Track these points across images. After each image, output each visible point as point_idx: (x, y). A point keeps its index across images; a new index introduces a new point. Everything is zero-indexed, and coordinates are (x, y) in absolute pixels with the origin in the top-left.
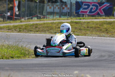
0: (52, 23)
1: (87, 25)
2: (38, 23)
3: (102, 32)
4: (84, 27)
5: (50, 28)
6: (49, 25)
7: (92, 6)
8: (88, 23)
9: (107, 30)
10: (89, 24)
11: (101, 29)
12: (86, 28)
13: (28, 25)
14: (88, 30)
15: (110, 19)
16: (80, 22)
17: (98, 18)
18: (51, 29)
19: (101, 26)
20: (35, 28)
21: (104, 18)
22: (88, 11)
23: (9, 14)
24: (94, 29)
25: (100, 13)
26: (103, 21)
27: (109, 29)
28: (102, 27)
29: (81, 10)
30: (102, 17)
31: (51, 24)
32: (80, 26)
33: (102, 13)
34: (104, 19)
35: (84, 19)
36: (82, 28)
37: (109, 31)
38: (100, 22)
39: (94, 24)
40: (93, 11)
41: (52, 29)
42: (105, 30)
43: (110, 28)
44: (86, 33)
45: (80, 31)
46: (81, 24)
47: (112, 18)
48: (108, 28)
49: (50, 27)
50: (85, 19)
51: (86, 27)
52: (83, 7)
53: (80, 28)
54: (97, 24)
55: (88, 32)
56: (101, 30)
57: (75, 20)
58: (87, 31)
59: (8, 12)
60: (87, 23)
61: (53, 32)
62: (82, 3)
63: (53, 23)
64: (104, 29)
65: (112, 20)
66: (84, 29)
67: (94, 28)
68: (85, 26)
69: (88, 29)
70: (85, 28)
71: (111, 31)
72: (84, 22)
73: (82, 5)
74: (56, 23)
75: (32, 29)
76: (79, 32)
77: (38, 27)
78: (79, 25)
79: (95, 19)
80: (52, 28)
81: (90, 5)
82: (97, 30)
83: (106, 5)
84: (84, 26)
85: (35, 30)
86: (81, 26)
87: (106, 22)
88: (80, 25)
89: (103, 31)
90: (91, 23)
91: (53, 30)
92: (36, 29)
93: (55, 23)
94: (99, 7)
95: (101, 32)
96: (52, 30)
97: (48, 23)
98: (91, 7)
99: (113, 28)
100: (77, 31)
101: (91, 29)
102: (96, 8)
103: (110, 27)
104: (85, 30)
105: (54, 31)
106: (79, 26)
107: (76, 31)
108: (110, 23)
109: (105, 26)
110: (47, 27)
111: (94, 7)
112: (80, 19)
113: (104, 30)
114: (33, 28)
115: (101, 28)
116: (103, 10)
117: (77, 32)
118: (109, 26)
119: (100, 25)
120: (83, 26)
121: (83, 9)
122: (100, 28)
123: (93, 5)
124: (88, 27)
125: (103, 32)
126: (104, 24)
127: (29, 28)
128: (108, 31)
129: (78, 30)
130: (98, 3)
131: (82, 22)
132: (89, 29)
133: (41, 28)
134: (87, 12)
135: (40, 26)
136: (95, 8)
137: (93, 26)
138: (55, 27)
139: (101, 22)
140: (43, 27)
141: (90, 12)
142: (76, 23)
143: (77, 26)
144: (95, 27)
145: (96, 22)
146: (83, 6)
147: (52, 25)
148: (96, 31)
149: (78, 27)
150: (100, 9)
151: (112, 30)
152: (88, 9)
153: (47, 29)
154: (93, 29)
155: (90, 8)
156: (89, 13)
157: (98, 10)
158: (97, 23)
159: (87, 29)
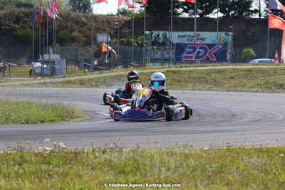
1: (189, 75)
8: (191, 71)
15: (222, 65)
16: (179, 71)
22: (194, 56)
23: (96, 63)
24: (197, 80)
25: (210, 58)
27: (219, 79)
29: (184, 55)
33: (213, 58)
35: (186, 67)
38: (206, 70)
40: (200, 55)
52: (187, 51)
55: (190, 85)
56: (207, 81)
57: (173, 68)
59: (95, 60)
62: (186, 45)
65: (224, 67)
68: (186, 76)
69: (189, 80)
71: (221, 82)
72: (185, 72)
79: (202, 66)
81: (197, 47)
83: (218, 47)
87: (215, 69)
90: (194, 72)
94: (209, 51)
98: (198, 50)
102: (205, 52)
104: (185, 81)
108: (220, 72)
111: (201, 50)
119: (206, 75)
122: (206, 79)
123: (200, 48)
124: (190, 78)
126: (212, 73)
130: (208, 45)
131: (183, 71)
136: (203, 52)
137: (197, 75)
141: (197, 57)
142: (174, 72)
143: (175, 76)
144: (200, 78)
145: (201, 71)
146: (187, 49)
147: (140, 76)
151: (222, 80)
152: (194, 54)
155: (196, 52)
156: (195, 58)
157: (207, 55)
158: (202, 72)
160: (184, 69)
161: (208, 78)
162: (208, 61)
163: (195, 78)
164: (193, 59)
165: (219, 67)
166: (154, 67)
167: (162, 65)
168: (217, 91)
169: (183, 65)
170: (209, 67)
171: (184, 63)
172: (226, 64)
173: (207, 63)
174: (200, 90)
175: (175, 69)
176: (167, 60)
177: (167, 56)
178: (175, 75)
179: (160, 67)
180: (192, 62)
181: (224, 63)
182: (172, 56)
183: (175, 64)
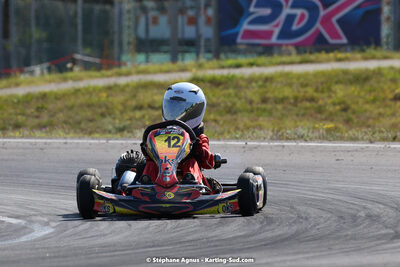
0: (109, 88)
1: (261, 90)
2: (51, 93)
3: (323, 117)
4: (246, 98)
5: (100, 111)
6: (95, 99)
7: (294, 6)
8: (268, 80)
9: (345, 110)
10: (268, 84)
11: (320, 107)
12: (255, 106)
13: (6, 101)
14: (264, 110)
15: (366, 59)
17: (312, 57)
18: (103, 115)
19: (322, 92)
20: (36, 114)
21: (340, 55)
22: (277, 31)
24: (290, 107)
25: (327, 36)
26: (333, 71)
27: (357, 103)
28: (326, 95)
29: (245, 26)
30: (331, 55)
31: (104, 95)
32: (229, 95)
33: (335, 35)
34: (340, 60)
35: (251, 65)
36: (239, 104)
37: (354, 112)
38: (316, 75)
39: (290, 85)
40: (295, 27)
41: (110, 114)
42: (338, 107)
43: (361, 101)
44: (255, 123)
45: (228, 117)
46: (237, 87)
47: (373, 58)
48: (349, 102)
49: (100, 107)
50: (258, 65)
51: (256, 98)
52: (253, 13)
53: (229, 104)
54: (306, 85)
56: (320, 110)
57: (213, 71)
58: (261, 119)
60: (260, 83)
61: (110, 127)
63: (116, 85)
64: (334, 104)
65: (372, 65)
66: (249, 107)
67: (292, 101)
68: (253, 94)
69: (263, 106)
70: (251, 102)
71: (366, 111)
72: (251, 80)
73: (249, 7)
74: (127, 85)
75: (21, 119)
76: (225, 122)
77: (50, 106)
78: (226, 92)
79: (301, 62)
80: (107, 108)
81: (284, 3)
82: (302, 112)
83: (352, 1)
84: (249, 94)
85: (36, 121)
86: (236, 95)
87: (345, 72)
88: (231, 91)
89: (331, 114)
90: (279, 80)
91: (114, 118)
92: (37, 117)
93: (123, 89)
94: (322, 13)
95: (322, 120)
96: (108, 119)
97: (95, 89)
98: (287, 11)
99: (374, 101)
100: (218, 118)
101: (279, 107)
102: (310, 16)
103: (363, 94)
104: (252, 111)
105: (117, 121)
106: (224, 95)
107: (212, 116)
108: (361, 79)
109: (340, 92)
110: (90, 106)
111: (298, 12)
112: (238, 66)
113: (331, 109)
114: (28, 111)
115: (321, 102)
116: (339, 21)
117: (216, 121)
118: (356, 93)
119: (316, 90)
120: (243, 94)
121: (252, 22)
122: (317, 102)
123: (296, 4)
124: (264, 100)
125: (330, 118)
126: (337, 83)
127: (10, 114)
128: (350, 111)
129: (221, 115)
131: (242, 78)
132: (269, 106)
133: (61, 110)
134: (268, 34)
135: (59, 104)
136: (303, 16)
137: (287, 92)
138: (123, 104)
139: (323, 74)
140: (71, 108)
141: (285, 33)
142: (215, 83)
145: (299, 77)
146: (252, 9)
147: (108, 96)
148: (297, 115)
149: (222, 99)
150: (326, 21)
151: (367, 106)
152: (275, 23)
153: (89, 114)
154: (284, 108)
155: (282, 17)
156: (279, 37)
157: (318, 25)
158: (304, 81)
159: (258, 109)
160: (247, 72)
161: (324, 100)
162: (320, 45)
163: (283, 100)
164: (274, 40)
165: (358, 64)
166: (150, 67)
167: (174, 60)
168: (354, 139)
169: (242, 60)
170: (325, 65)
171: (244, 53)
172: (378, 53)
173: (319, 51)
174: (301, 137)
175: (219, 73)
176: (190, 45)
177: (190, 32)
178: (219, 91)
179: (170, 66)
180: (268, 50)
181: (371, 51)
182: (208, 32)
183: (217, 56)
